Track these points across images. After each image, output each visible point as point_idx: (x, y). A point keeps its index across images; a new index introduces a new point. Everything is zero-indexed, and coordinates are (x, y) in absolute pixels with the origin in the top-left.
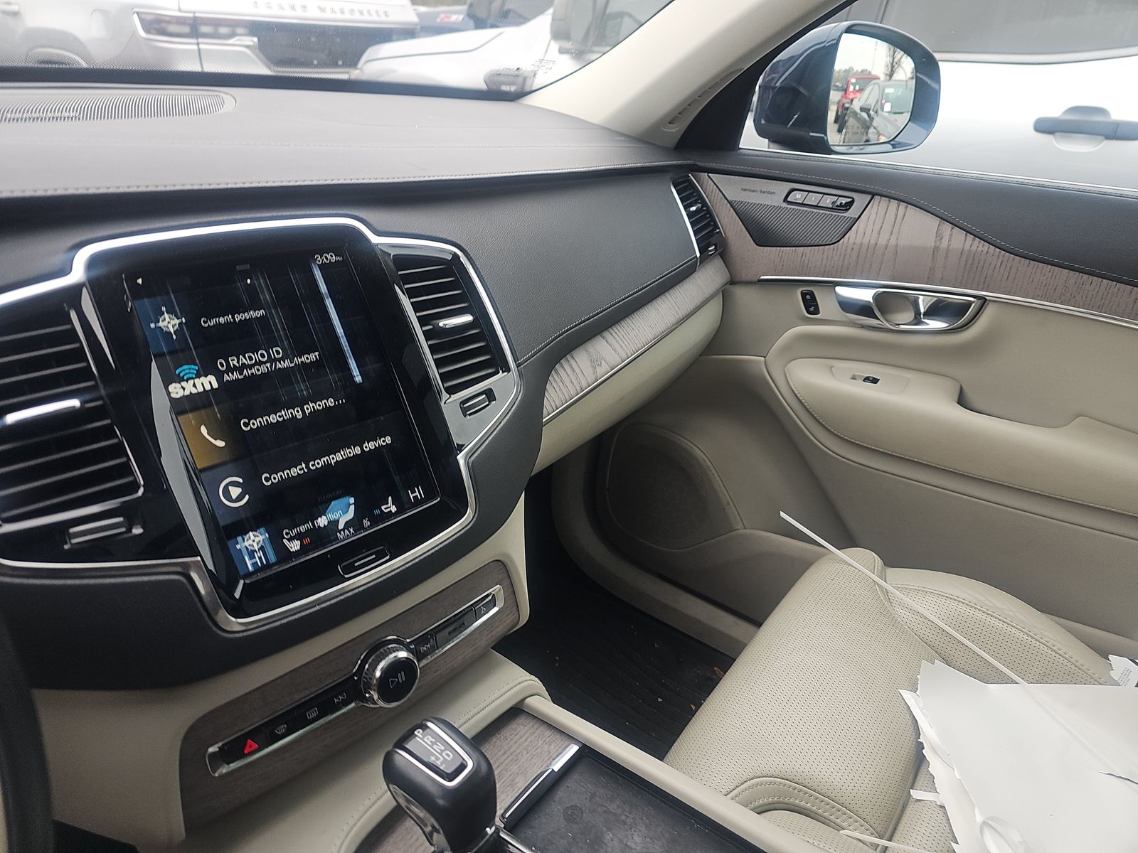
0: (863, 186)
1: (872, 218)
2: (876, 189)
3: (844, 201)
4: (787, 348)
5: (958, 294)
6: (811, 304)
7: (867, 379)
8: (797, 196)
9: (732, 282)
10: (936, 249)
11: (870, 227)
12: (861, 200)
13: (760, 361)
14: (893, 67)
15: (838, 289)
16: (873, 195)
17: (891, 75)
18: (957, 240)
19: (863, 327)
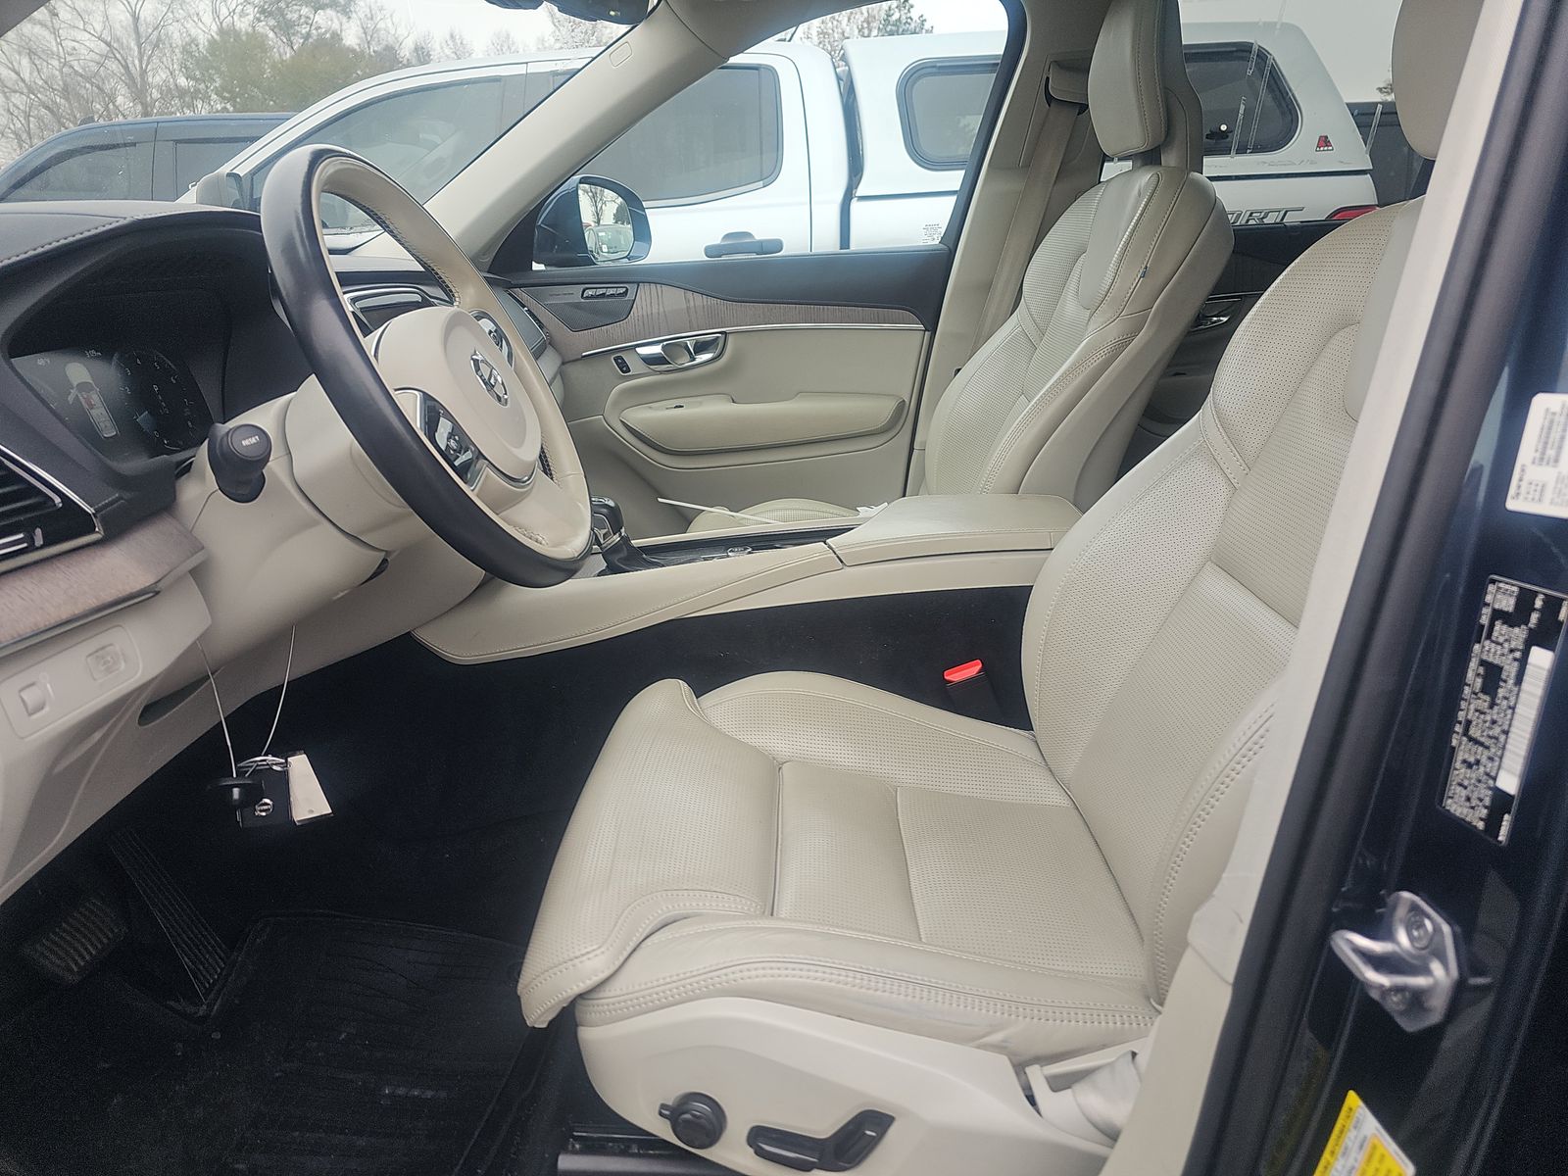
0: (631, 279)
1: (643, 298)
2: (639, 279)
3: (622, 291)
4: (615, 403)
5: (709, 333)
6: (624, 367)
7: (677, 407)
8: (590, 292)
9: (563, 363)
10: (688, 308)
11: (644, 303)
12: (632, 288)
13: (600, 419)
14: (598, 215)
15: (639, 350)
16: (638, 283)
17: (598, 222)
18: (698, 300)
19: (661, 372)
